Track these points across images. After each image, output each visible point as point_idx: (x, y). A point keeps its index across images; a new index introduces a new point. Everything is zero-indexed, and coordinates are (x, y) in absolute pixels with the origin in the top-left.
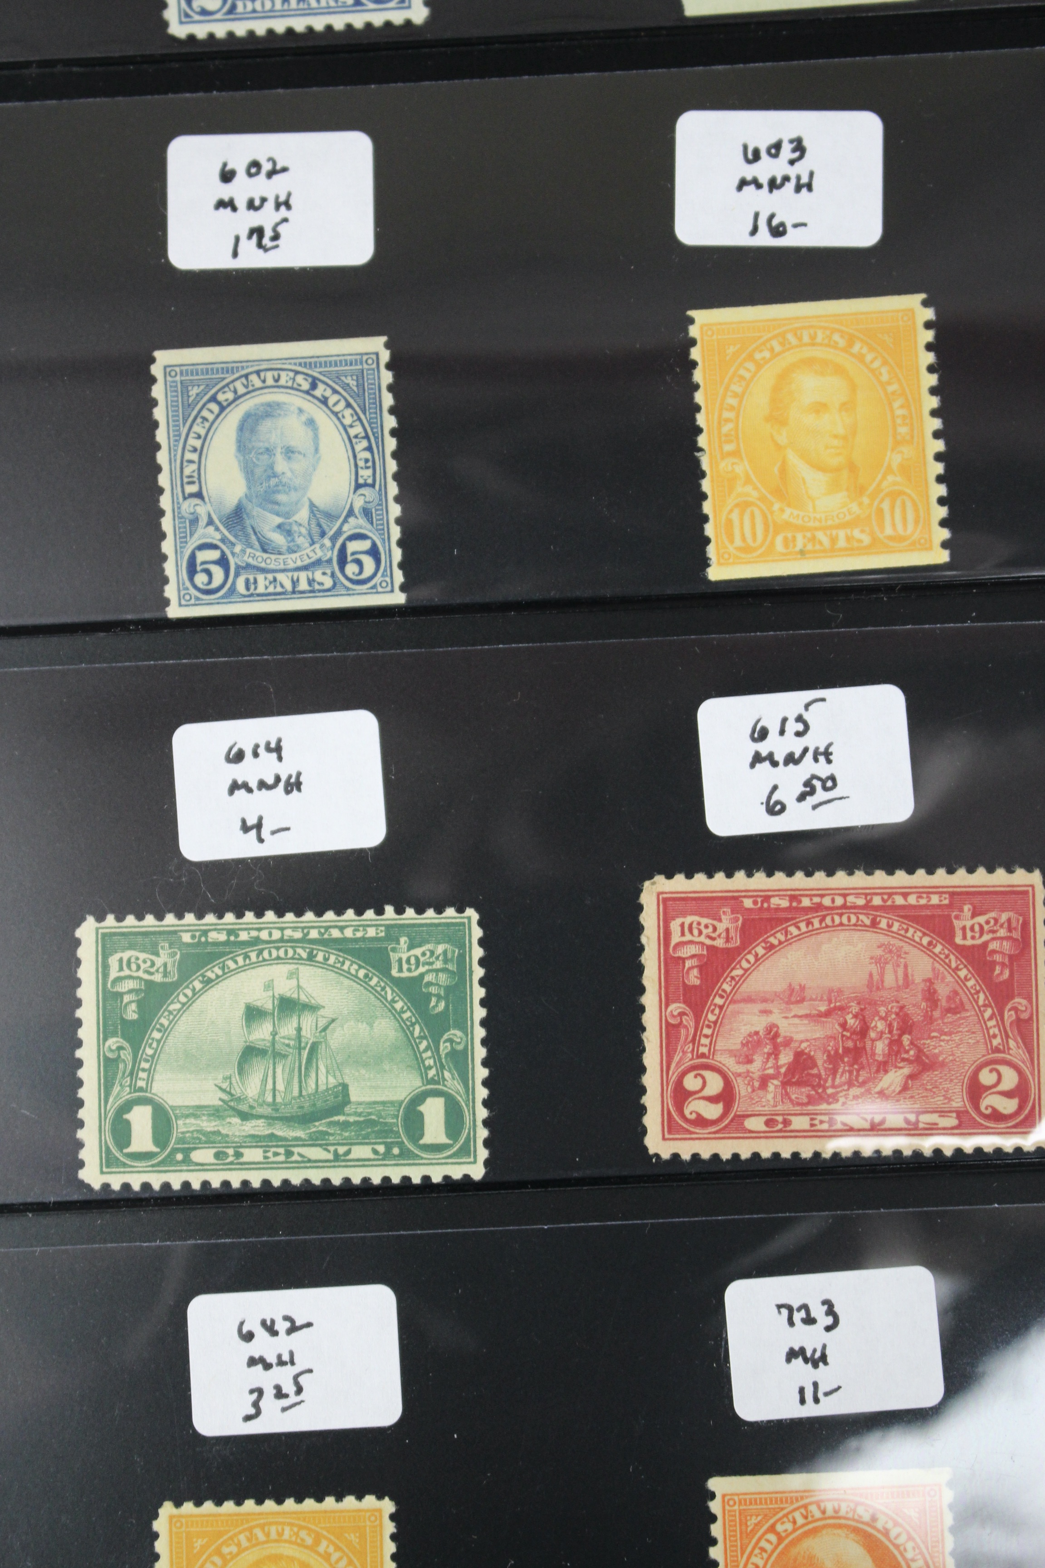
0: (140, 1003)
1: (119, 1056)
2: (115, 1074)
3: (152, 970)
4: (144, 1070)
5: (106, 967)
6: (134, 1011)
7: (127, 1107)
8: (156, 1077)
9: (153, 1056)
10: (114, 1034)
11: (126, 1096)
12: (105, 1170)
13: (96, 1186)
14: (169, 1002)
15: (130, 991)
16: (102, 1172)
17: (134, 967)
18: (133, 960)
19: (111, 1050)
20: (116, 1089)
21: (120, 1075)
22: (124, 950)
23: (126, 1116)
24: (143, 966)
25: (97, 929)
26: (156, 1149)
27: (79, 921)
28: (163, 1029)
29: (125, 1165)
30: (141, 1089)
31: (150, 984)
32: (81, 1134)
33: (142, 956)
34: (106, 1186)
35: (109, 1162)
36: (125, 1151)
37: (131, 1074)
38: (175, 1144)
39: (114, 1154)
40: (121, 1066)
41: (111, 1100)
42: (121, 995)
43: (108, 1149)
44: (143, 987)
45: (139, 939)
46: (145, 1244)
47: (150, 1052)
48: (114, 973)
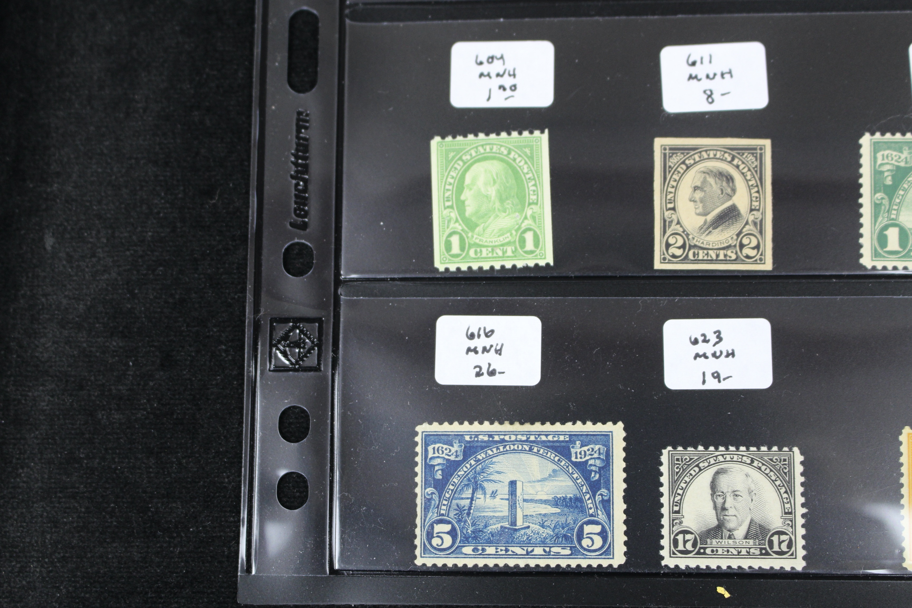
0: (893, 177)
1: (882, 203)
2: (880, 211)
3: (900, 160)
4: (895, 210)
5: (875, 159)
6: (890, 180)
7: (886, 227)
8: (901, 213)
9: (899, 203)
10: (879, 191)
11: (885, 222)
12: (874, 259)
13: (869, 267)
14: (908, 176)
15: (888, 171)
16: (872, 260)
17: (890, 158)
18: (889, 155)
19: (877, 199)
20: (880, 219)
21: (882, 212)
22: (885, 150)
23: (885, 232)
24: (895, 158)
25: (871, 140)
26: (900, 250)
27: (861, 135)
28: (905, 190)
29: (884, 257)
30: (893, 219)
31: (898, 167)
32: (861, 241)
33: (894, 153)
34: (874, 268)
35: (876, 255)
36: (885, 250)
37: (888, 211)
38: (910, 247)
39: (878, 251)
40: (883, 207)
41: (877, 224)
42: (882, 172)
43: (876, 250)
44: (895, 169)
45: (893, 145)
46: (895, 297)
47: (898, 201)
48: (879, 161)
